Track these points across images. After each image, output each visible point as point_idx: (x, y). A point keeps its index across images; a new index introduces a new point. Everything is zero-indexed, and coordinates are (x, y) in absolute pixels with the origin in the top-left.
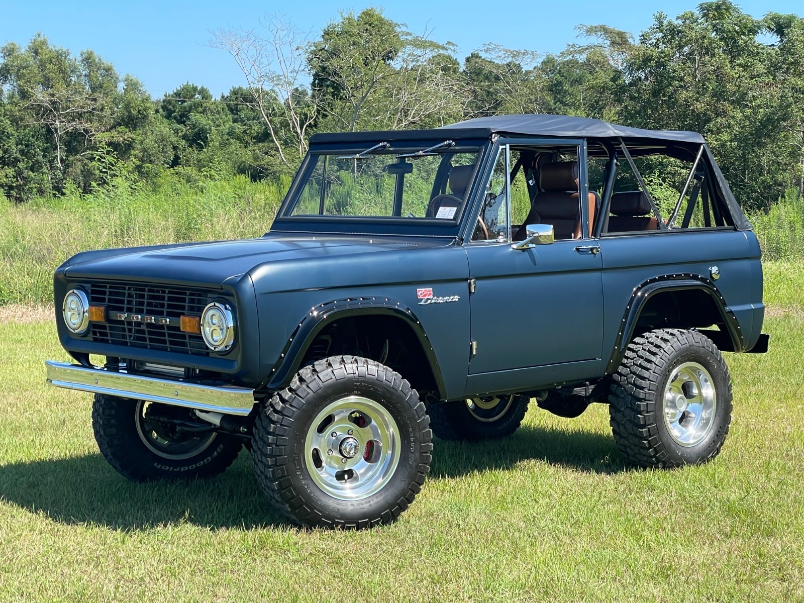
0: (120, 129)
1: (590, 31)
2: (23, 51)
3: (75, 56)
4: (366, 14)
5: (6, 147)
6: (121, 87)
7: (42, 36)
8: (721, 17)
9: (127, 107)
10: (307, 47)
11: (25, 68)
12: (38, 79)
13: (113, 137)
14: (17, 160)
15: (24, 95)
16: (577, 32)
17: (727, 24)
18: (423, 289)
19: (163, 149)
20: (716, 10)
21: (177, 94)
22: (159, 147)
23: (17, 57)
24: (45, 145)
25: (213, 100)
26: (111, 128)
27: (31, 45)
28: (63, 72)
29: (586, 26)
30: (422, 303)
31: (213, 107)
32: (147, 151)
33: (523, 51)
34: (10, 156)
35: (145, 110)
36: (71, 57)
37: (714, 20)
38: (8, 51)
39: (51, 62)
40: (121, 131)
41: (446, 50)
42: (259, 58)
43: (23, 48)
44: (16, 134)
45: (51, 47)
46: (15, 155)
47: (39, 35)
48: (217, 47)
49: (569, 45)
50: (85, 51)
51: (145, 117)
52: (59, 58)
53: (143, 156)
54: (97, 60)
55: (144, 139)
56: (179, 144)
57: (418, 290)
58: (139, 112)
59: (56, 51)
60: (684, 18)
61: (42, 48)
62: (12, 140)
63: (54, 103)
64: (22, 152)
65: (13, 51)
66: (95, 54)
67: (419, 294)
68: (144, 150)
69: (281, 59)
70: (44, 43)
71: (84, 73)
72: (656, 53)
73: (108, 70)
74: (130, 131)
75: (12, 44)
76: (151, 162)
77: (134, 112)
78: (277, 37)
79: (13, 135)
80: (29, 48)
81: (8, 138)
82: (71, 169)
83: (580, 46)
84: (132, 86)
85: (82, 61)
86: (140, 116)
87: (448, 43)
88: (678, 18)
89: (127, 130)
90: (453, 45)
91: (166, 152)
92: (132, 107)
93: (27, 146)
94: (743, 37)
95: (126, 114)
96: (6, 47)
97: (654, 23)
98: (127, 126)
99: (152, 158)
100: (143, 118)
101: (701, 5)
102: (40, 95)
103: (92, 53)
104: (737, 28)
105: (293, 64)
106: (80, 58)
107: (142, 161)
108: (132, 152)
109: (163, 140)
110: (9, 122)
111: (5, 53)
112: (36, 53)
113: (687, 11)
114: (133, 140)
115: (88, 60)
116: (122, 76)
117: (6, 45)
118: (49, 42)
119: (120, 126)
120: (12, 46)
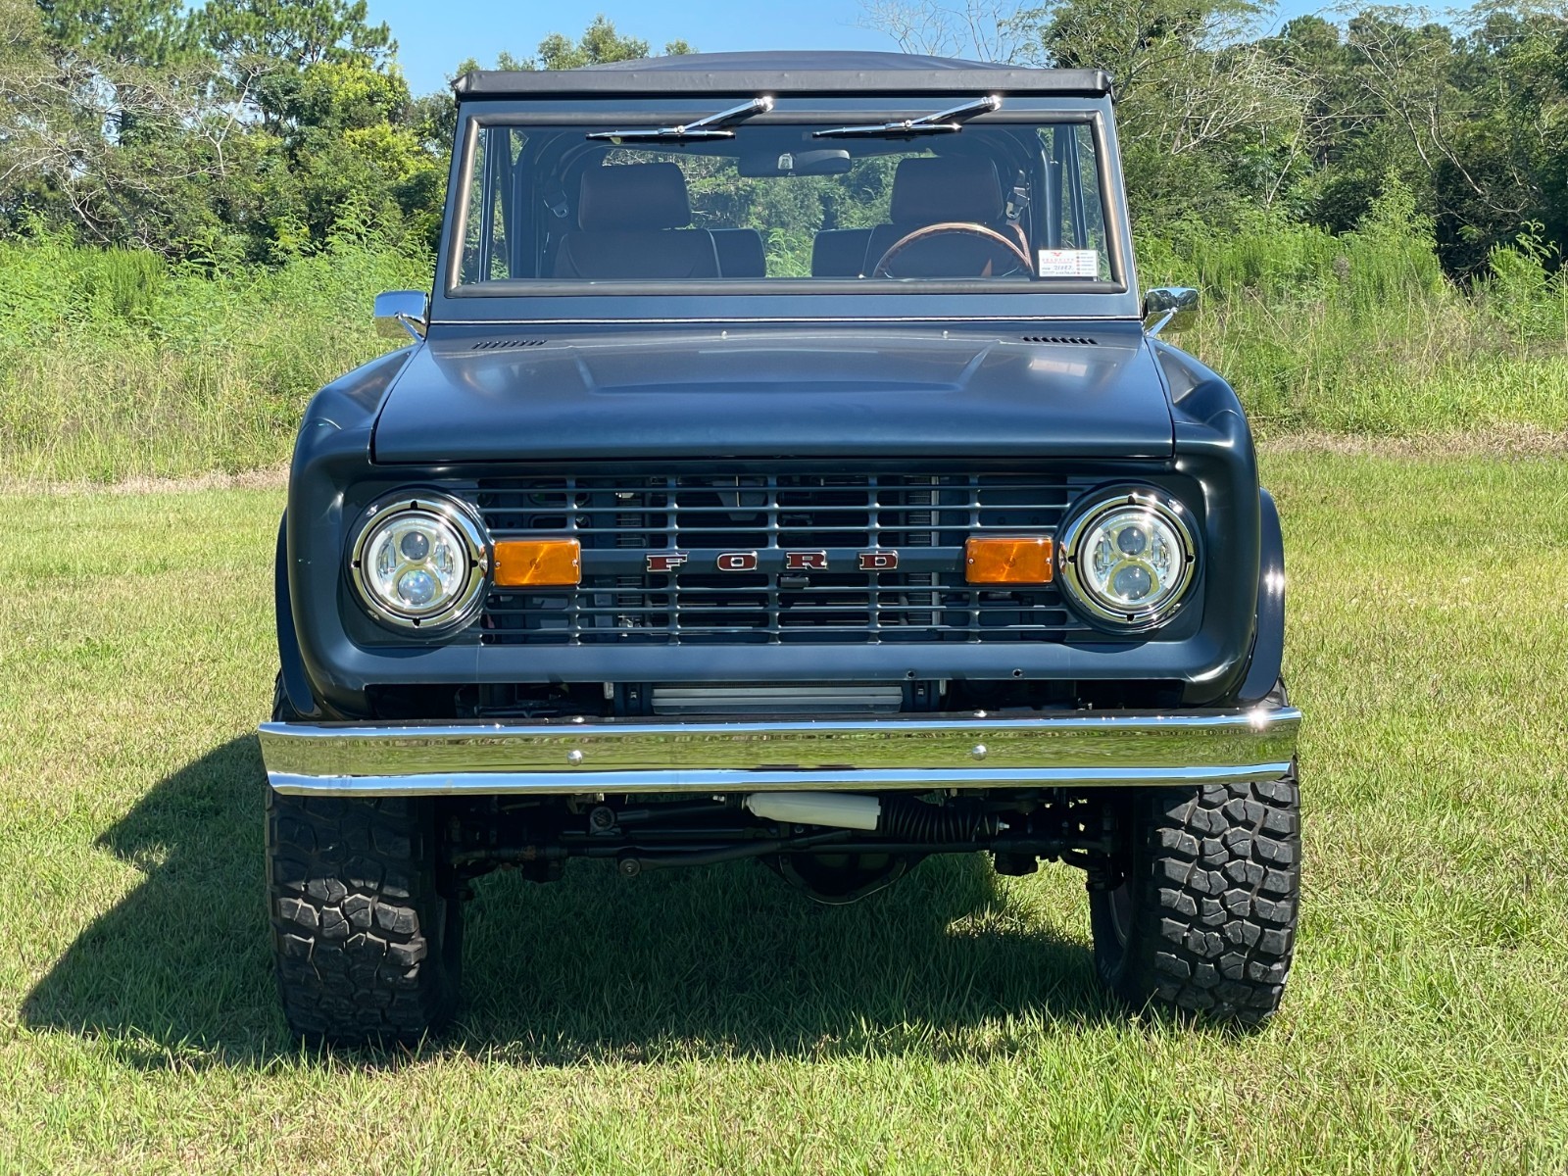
2: (574, 47)
3: (658, 51)
7: (605, 21)
10: (1017, 21)
13: (719, 185)
19: (802, 202)
22: (795, 198)
23: (564, 58)
26: (718, 171)
27: (587, 37)
32: (775, 207)
33: (1404, 7)
36: (651, 53)
38: (551, 49)
40: (731, 174)
41: (1258, 12)
42: (940, 43)
43: (575, 41)
45: (620, 40)
47: (600, 21)
48: (869, 27)
50: (674, 43)
52: (633, 54)
53: (770, 215)
55: (771, 188)
59: (626, 45)
61: (604, 42)
65: (558, 49)
68: (771, 206)
69: (980, 41)
70: (608, 33)
75: (557, 37)
76: (783, 225)
80: (585, 43)
91: (808, 207)
96: (547, 43)
99: (785, 218)
103: (684, 45)
105: (1000, 49)
106: (663, 55)
107: (769, 224)
109: (803, 187)
111: (546, 53)
112: (596, 50)
114: (754, 189)
117: (547, 39)
118: (616, 32)
119: (730, 167)
120: (556, 41)
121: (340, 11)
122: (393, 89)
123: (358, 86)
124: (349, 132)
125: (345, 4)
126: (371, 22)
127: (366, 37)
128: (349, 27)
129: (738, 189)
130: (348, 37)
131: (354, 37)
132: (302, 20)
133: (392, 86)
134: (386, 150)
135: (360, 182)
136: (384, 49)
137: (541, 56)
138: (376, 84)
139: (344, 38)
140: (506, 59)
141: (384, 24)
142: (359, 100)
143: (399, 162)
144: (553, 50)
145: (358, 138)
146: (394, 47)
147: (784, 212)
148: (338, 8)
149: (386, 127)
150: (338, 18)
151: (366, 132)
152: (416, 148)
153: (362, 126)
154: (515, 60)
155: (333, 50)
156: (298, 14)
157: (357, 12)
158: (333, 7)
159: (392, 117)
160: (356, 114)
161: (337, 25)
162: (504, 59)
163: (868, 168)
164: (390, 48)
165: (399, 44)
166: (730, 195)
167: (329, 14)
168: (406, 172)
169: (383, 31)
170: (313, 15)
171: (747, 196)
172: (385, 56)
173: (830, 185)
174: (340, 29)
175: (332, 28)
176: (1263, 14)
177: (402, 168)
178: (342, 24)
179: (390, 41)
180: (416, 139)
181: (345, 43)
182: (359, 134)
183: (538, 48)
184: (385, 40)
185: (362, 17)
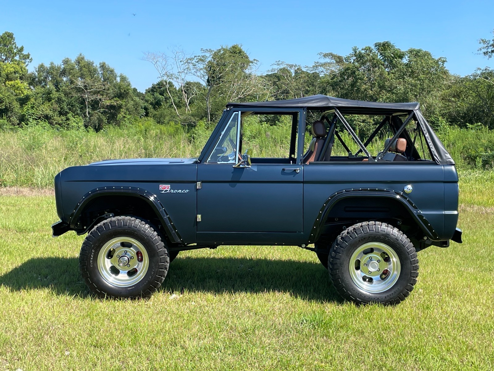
0: (115, 99)
1: (325, 56)
2: (73, 62)
3: (97, 64)
4: (233, 47)
5: (62, 107)
6: (118, 79)
7: (82, 55)
8: (385, 49)
9: (120, 88)
11: (72, 69)
12: (78, 75)
13: (112, 103)
14: (67, 113)
15: (72, 82)
16: (319, 56)
17: (388, 53)
18: (164, 185)
20: (383, 46)
21: (158, 84)
23: (69, 65)
24: (81, 106)
25: (175, 87)
26: (112, 99)
28: (90, 72)
29: (323, 53)
30: (163, 192)
31: (174, 90)
33: (294, 65)
34: (64, 111)
35: (127, 90)
36: (94, 65)
37: (382, 51)
39: (85, 67)
41: (252, 63)
43: (73, 59)
44: (67, 100)
45: (86, 60)
46: (66, 110)
49: (315, 62)
50: (102, 62)
51: (127, 93)
52: (89, 65)
54: (107, 67)
55: (127, 104)
56: (149, 107)
57: (160, 185)
58: (125, 91)
59: (88, 62)
60: (366, 49)
61: (81, 61)
62: (65, 103)
63: (85, 86)
64: (70, 109)
65: (68, 62)
66: (106, 63)
67: (160, 187)
68: (127, 109)
70: (83, 58)
71: (100, 73)
72: (351, 66)
73: (112, 71)
74: (120, 100)
75: (67, 58)
77: (122, 91)
78: (177, 56)
79: (65, 101)
80: (76, 60)
81: (63, 102)
82: (92, 117)
83: (321, 63)
84: (123, 79)
85: (100, 67)
86: (125, 93)
87: (254, 60)
88: (362, 49)
89: (119, 100)
90: (257, 61)
91: (138, 110)
92: (122, 89)
93: (72, 106)
94: (395, 59)
95: (119, 92)
96: (65, 60)
97: (352, 52)
98: (119, 98)
100: (127, 94)
101: (376, 44)
102: (80, 83)
103: (105, 63)
104: (392, 55)
106: (99, 66)
108: (121, 110)
110: (64, 95)
112: (79, 63)
113: (367, 46)
114: (122, 104)
115: (103, 66)
116: (118, 74)
118: (85, 58)
119: (116, 97)
120: (67, 60)
121: (16, 49)
122: (22, 71)
123: (11, 69)
124: (7, 82)
125: (17, 47)
126: (25, 52)
127: (23, 57)
128: (18, 54)
129: (117, 104)
130: (18, 56)
131: (20, 56)
132: (4, 51)
133: (22, 70)
134: (18, 88)
135: (6, 96)
136: (28, 60)
137: (63, 63)
138: (17, 69)
139: (17, 56)
140: (52, 64)
141: (29, 53)
142: (11, 73)
143: (22, 91)
144: (66, 62)
145: (10, 84)
146: (31, 59)
147: (131, 111)
148: (15, 48)
149: (19, 81)
150: (15, 51)
151: (13, 82)
152: (28, 88)
153: (12, 81)
154: (55, 64)
155: (13, 60)
156: (3, 49)
157: (21, 50)
158: (14, 48)
159: (21, 78)
160: (10, 77)
161: (14, 53)
162: (52, 63)
163: (158, 100)
164: (30, 60)
165: (33, 59)
166: (115, 106)
167: (12, 50)
168: (24, 94)
169: (28, 55)
170: (8, 49)
171: (120, 106)
172: (28, 62)
173: (147, 104)
174: (15, 54)
175: (13, 53)
176: (254, 64)
177: (23, 93)
178: (16, 52)
179: (30, 58)
180: (28, 85)
181: (17, 58)
182: (10, 83)
183: (62, 61)
184: (28, 58)
185: (22, 51)
